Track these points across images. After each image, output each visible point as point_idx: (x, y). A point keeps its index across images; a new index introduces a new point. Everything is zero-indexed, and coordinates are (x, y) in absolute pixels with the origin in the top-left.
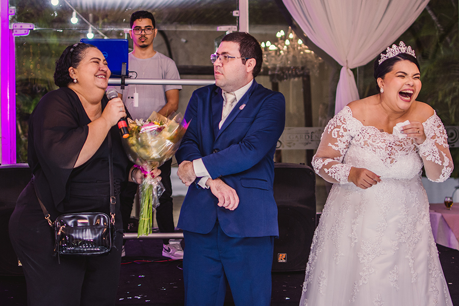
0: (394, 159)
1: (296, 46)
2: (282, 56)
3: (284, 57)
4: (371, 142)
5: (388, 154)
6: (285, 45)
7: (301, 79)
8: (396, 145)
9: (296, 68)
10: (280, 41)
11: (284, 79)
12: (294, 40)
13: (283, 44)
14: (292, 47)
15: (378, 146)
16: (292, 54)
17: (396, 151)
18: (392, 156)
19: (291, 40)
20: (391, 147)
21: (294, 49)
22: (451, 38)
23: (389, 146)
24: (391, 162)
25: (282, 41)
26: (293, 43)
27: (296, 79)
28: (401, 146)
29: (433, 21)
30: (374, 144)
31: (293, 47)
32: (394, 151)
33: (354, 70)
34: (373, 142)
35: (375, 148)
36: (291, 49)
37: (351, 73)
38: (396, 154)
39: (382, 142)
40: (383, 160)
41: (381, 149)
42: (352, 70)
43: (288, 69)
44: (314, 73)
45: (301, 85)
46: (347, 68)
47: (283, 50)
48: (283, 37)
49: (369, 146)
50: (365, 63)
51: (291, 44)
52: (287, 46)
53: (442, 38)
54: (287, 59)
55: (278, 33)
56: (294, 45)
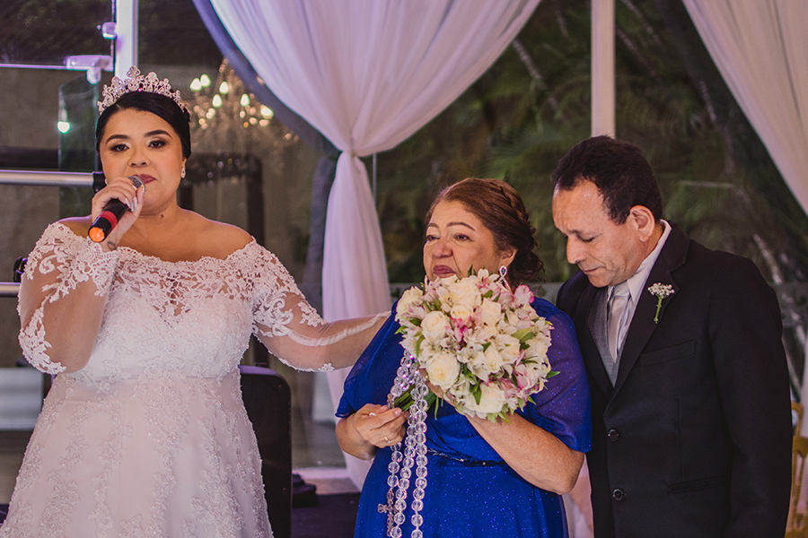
0: (181, 305)
1: (235, 109)
2: (204, 131)
3: (208, 134)
4: (127, 273)
5: (168, 294)
6: (213, 107)
7: (244, 179)
8: (182, 277)
9: (235, 156)
10: (200, 99)
11: (207, 180)
12: (230, 97)
13: (206, 105)
14: (226, 112)
15: (143, 280)
16: (225, 126)
17: (186, 288)
18: (177, 299)
19: (225, 97)
20: (172, 281)
21: (231, 115)
22: (559, 99)
23: (168, 279)
24: (177, 312)
25: (204, 98)
26: (229, 104)
27: (234, 181)
28: (195, 279)
29: (522, 64)
30: (131, 275)
31: (229, 111)
32: (181, 289)
33: (367, 161)
34: (130, 271)
35: (137, 283)
36: (223, 116)
37: (361, 166)
38: (186, 294)
39: (151, 272)
40: (158, 309)
41: (152, 285)
42: (362, 159)
43: (217, 158)
44: (274, 167)
45: (243, 193)
46: (353, 155)
47: (206, 118)
48: (207, 91)
49: (123, 282)
50: (391, 146)
51: (223, 106)
52: (216, 109)
53: (541, 97)
54: (216, 137)
55: (196, 80)
56: (232, 107)
